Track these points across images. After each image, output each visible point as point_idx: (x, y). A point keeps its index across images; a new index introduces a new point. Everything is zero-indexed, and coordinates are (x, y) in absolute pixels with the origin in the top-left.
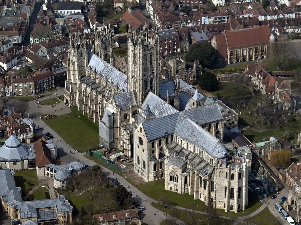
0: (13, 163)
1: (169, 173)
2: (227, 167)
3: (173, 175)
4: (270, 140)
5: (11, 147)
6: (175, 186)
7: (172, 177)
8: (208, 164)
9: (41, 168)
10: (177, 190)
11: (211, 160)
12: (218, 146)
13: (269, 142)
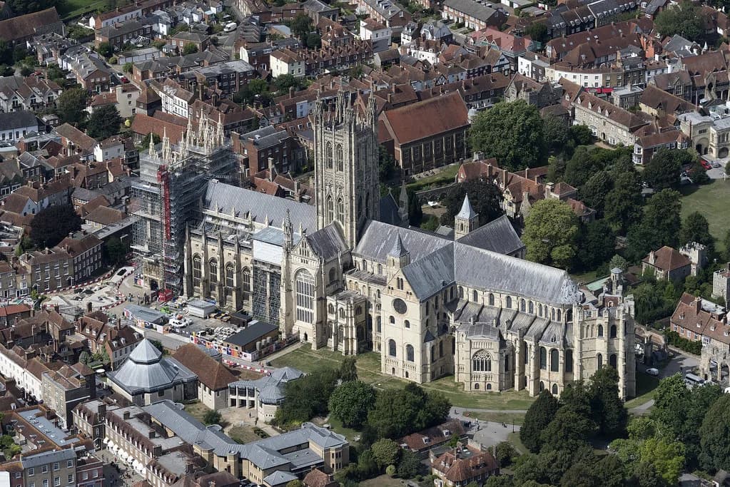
0: (157, 393)
1: (472, 356)
2: (600, 315)
3: (480, 357)
4: (612, 275)
5: (149, 363)
6: (486, 379)
7: (478, 363)
8: (550, 322)
9: (220, 392)
10: (489, 386)
11: (556, 312)
12: (565, 282)
13: (610, 279)
